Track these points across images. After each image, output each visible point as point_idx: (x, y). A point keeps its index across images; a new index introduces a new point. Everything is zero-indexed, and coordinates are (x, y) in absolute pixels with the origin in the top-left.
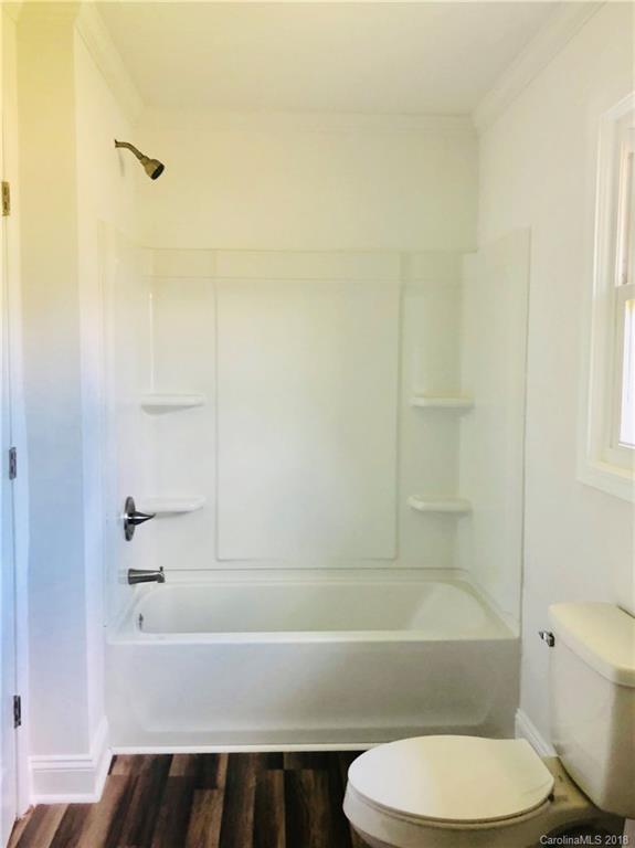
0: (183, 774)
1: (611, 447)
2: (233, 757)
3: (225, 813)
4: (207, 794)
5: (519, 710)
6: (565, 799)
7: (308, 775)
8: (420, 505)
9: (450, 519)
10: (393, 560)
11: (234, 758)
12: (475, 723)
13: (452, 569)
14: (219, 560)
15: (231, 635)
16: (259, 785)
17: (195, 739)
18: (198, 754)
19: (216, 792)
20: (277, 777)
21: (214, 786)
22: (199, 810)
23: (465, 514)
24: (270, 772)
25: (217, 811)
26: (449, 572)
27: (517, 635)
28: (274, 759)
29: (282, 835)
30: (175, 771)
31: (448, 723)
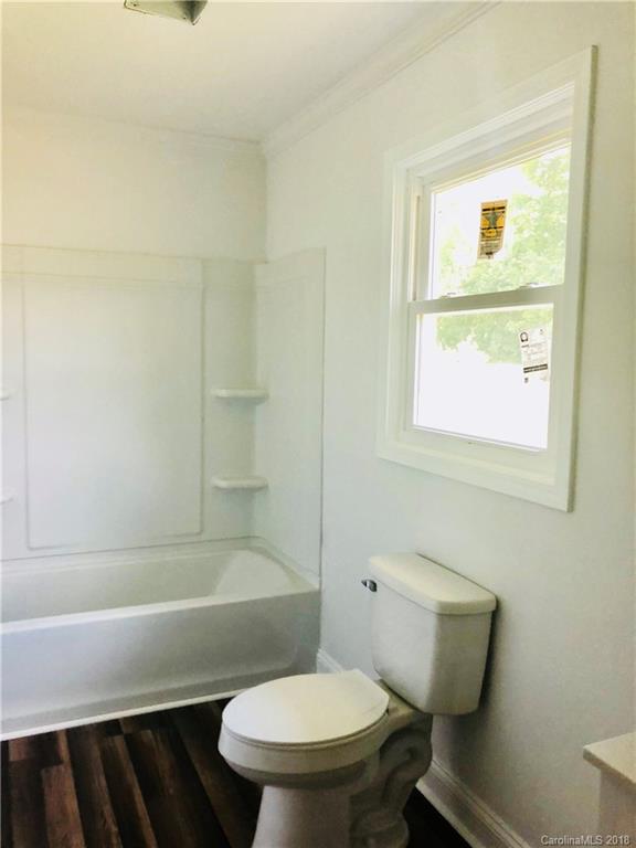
0: (23, 756)
1: (405, 429)
2: (69, 732)
3: (77, 786)
4: (54, 770)
5: (320, 650)
6: (395, 710)
7: (148, 735)
8: (223, 484)
9: (247, 495)
10: (199, 534)
11: (72, 733)
12: (286, 666)
13: (249, 537)
14: (31, 549)
15: (64, 617)
16: (103, 752)
17: (25, 722)
18: (35, 736)
19: (62, 768)
20: (119, 742)
21: (59, 762)
22: (50, 786)
23: (263, 488)
24: (110, 739)
25: (69, 784)
26: (246, 541)
27: (317, 587)
28: (111, 727)
29: (137, 792)
30: (14, 756)
31: (281, 665)
